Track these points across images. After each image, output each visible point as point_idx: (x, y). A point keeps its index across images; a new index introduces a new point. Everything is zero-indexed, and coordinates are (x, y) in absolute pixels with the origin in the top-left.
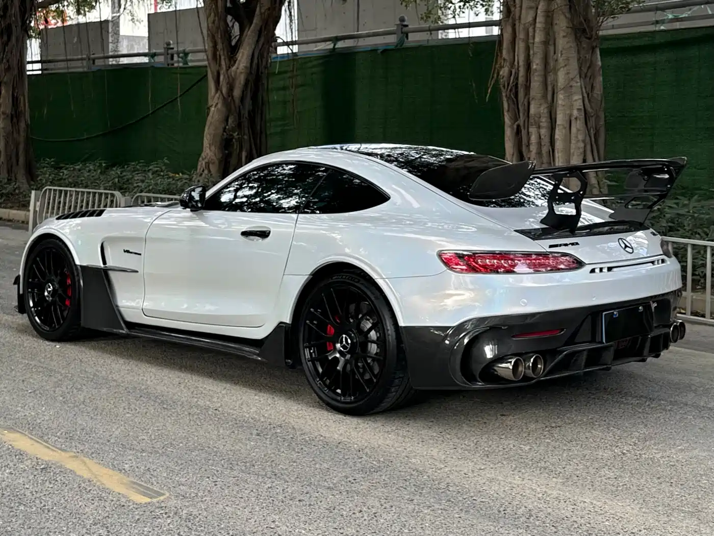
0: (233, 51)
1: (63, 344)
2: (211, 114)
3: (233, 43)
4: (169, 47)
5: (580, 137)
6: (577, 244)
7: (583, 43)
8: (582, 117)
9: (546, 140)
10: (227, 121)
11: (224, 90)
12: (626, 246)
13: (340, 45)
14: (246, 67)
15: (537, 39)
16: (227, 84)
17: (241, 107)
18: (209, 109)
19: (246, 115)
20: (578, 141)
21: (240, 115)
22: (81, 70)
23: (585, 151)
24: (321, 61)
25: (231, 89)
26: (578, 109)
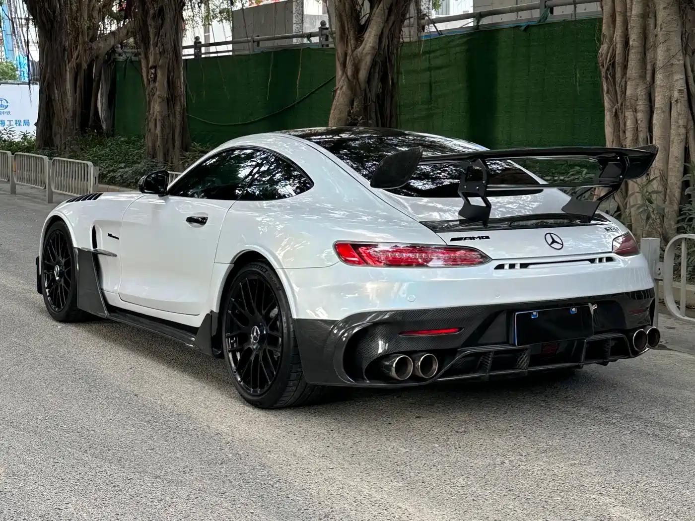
0: (361, 30)
1: (64, 325)
2: (336, 98)
3: (363, 22)
4: (324, 27)
5: (681, 122)
6: (487, 237)
7: (688, 15)
8: (682, 99)
9: (643, 126)
10: (352, 104)
11: (349, 73)
12: (554, 241)
13: (485, 21)
14: (373, 48)
15: (634, 12)
16: (352, 65)
17: (368, 90)
18: (335, 91)
19: (374, 98)
20: (679, 126)
21: (365, 98)
22: (247, 52)
23: (687, 138)
24: (465, 40)
25: (356, 71)
26: (679, 90)
